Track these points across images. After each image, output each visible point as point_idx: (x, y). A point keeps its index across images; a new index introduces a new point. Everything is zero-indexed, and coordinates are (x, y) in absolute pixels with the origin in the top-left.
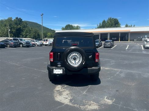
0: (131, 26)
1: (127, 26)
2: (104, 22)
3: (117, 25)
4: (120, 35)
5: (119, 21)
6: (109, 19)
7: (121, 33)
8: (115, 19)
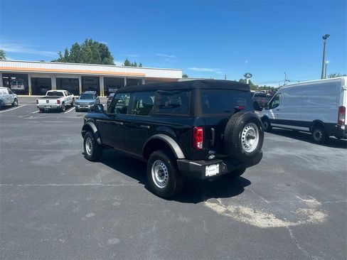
0: (135, 64)
1: (127, 64)
2: (76, 47)
3: (106, 59)
4: (125, 83)
5: (110, 50)
6: (86, 42)
7: (127, 79)
8: (101, 45)
